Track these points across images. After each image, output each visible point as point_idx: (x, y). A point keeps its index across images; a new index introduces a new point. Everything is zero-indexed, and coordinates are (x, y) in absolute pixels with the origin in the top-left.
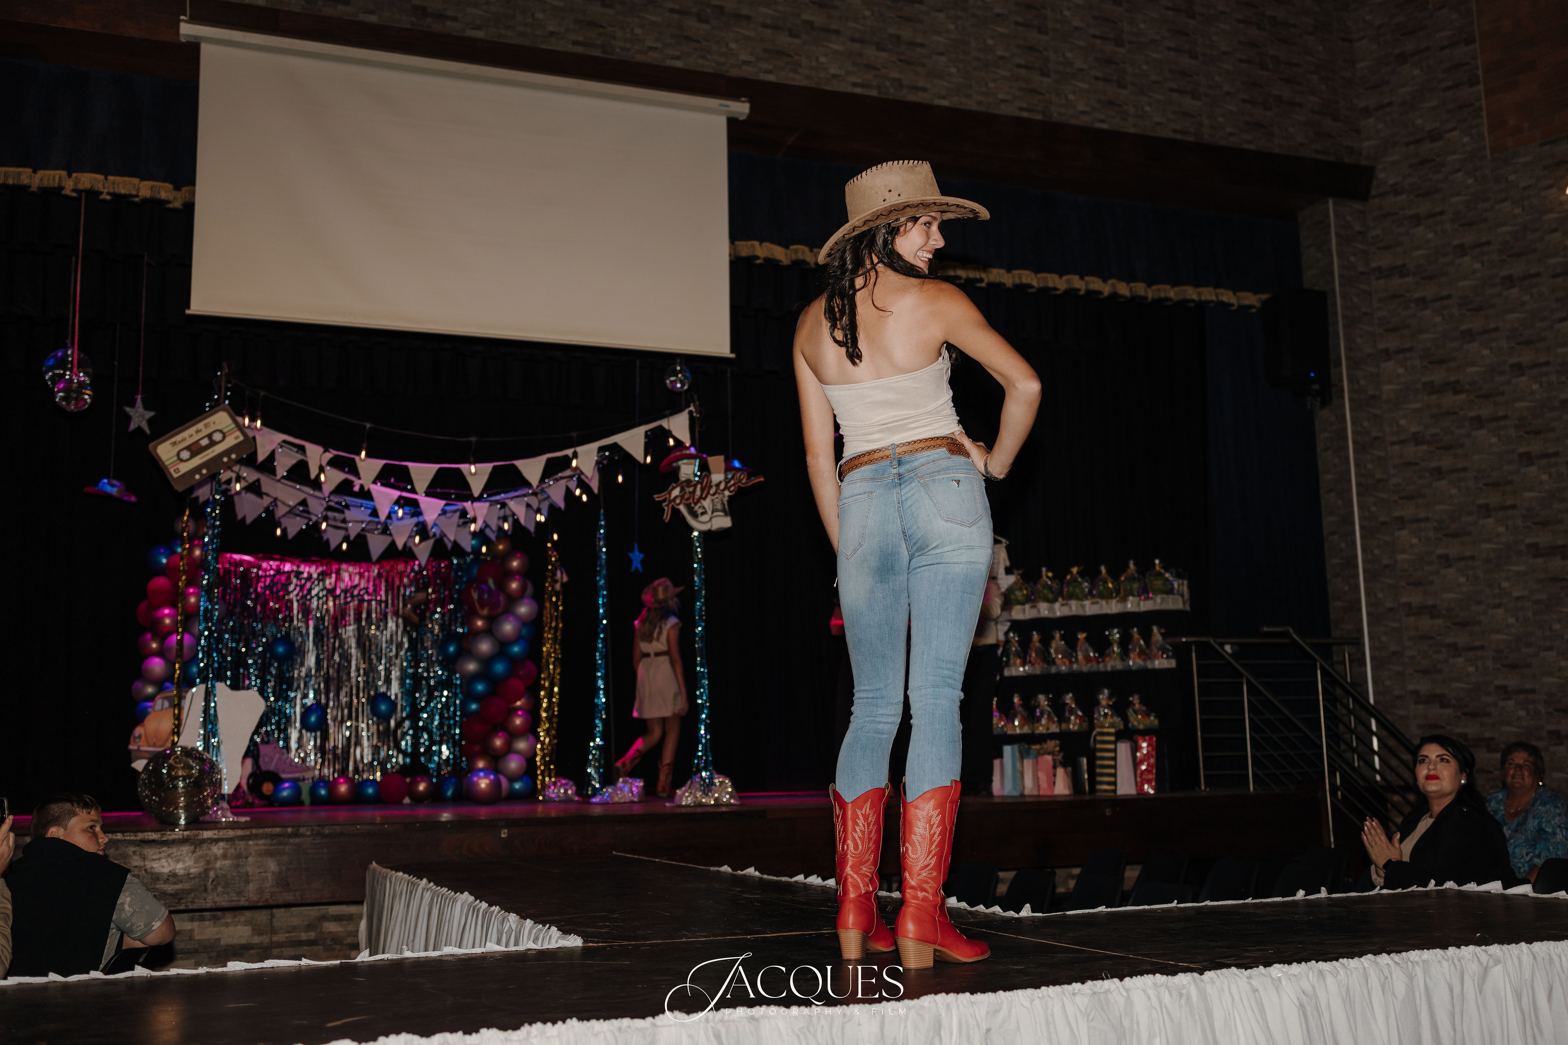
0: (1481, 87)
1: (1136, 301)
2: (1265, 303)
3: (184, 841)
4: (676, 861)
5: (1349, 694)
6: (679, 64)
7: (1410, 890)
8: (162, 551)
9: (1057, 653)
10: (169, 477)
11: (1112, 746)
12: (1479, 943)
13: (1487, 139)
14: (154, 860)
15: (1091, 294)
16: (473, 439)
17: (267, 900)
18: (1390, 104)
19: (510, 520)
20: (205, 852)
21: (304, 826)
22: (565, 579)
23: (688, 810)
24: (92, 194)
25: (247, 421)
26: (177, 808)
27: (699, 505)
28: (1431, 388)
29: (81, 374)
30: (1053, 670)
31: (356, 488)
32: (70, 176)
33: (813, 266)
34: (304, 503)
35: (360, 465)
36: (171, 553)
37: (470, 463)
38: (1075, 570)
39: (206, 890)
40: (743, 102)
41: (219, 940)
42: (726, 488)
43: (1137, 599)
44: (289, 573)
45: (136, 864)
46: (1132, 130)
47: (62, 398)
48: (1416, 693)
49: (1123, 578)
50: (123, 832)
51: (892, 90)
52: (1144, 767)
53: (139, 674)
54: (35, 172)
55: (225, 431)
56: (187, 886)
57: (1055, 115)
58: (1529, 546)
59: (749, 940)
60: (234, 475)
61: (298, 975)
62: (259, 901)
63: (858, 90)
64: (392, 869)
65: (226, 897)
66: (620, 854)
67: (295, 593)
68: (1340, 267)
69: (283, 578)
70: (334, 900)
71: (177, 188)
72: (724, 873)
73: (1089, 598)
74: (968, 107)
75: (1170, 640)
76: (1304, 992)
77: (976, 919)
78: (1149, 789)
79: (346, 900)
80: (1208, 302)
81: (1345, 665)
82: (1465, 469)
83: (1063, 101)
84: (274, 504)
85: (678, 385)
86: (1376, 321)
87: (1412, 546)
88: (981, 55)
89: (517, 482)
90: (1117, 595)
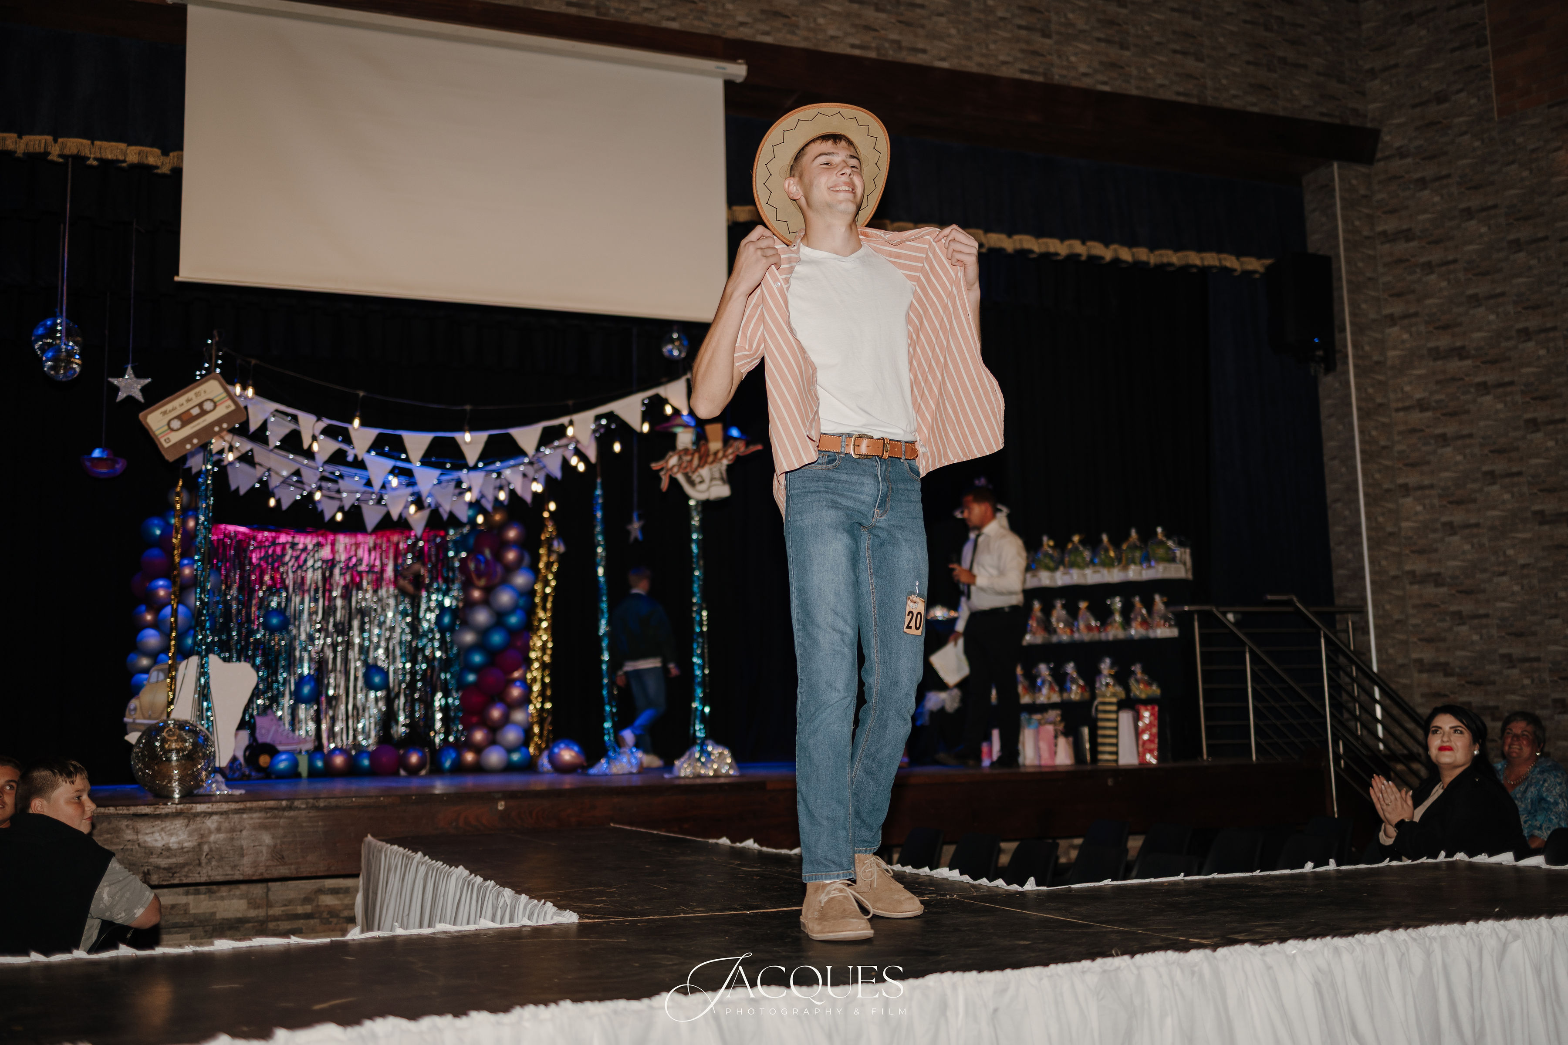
0: (1489, 48)
1: (1138, 266)
2: (1268, 268)
3: (178, 814)
4: (674, 832)
5: (1352, 662)
6: (674, 25)
8: (156, 522)
9: (1058, 621)
10: (159, 446)
11: (1113, 716)
12: (1499, 917)
13: (1494, 100)
14: (147, 834)
15: (1093, 259)
16: (468, 407)
17: (262, 874)
18: (1396, 66)
19: (506, 489)
20: (200, 825)
21: (298, 799)
22: (562, 548)
23: (687, 781)
24: (79, 159)
25: (238, 389)
26: (170, 782)
27: (697, 474)
28: (1436, 354)
29: (71, 344)
30: (1055, 639)
31: (350, 458)
32: (55, 141)
34: (297, 473)
35: (353, 435)
36: (165, 524)
37: (464, 431)
38: (1076, 539)
39: (200, 864)
40: (740, 64)
41: (214, 914)
42: (724, 457)
43: (1138, 568)
44: (283, 546)
45: (130, 837)
46: (1135, 92)
47: (51, 368)
48: (1420, 661)
49: (1124, 547)
50: (115, 806)
51: (891, 52)
52: (1146, 737)
53: (134, 646)
54: (20, 137)
55: (216, 400)
56: (181, 860)
57: (1057, 77)
58: (1535, 513)
59: (749, 916)
60: (226, 445)
61: (287, 953)
62: (253, 875)
63: (857, 52)
64: (387, 842)
65: (221, 871)
66: (617, 826)
67: (290, 564)
68: (1344, 231)
69: (279, 550)
70: (330, 873)
71: (165, 153)
72: (723, 845)
73: (1091, 567)
74: (968, 69)
75: (1172, 609)
76: (1319, 970)
77: (978, 894)
78: (1151, 759)
79: (342, 873)
80: (1210, 268)
81: (1348, 633)
82: (1470, 436)
83: (1065, 63)
84: (267, 474)
85: (676, 353)
86: (1381, 286)
87: (1416, 514)
88: (982, 16)
89: (512, 450)
90: (1119, 564)
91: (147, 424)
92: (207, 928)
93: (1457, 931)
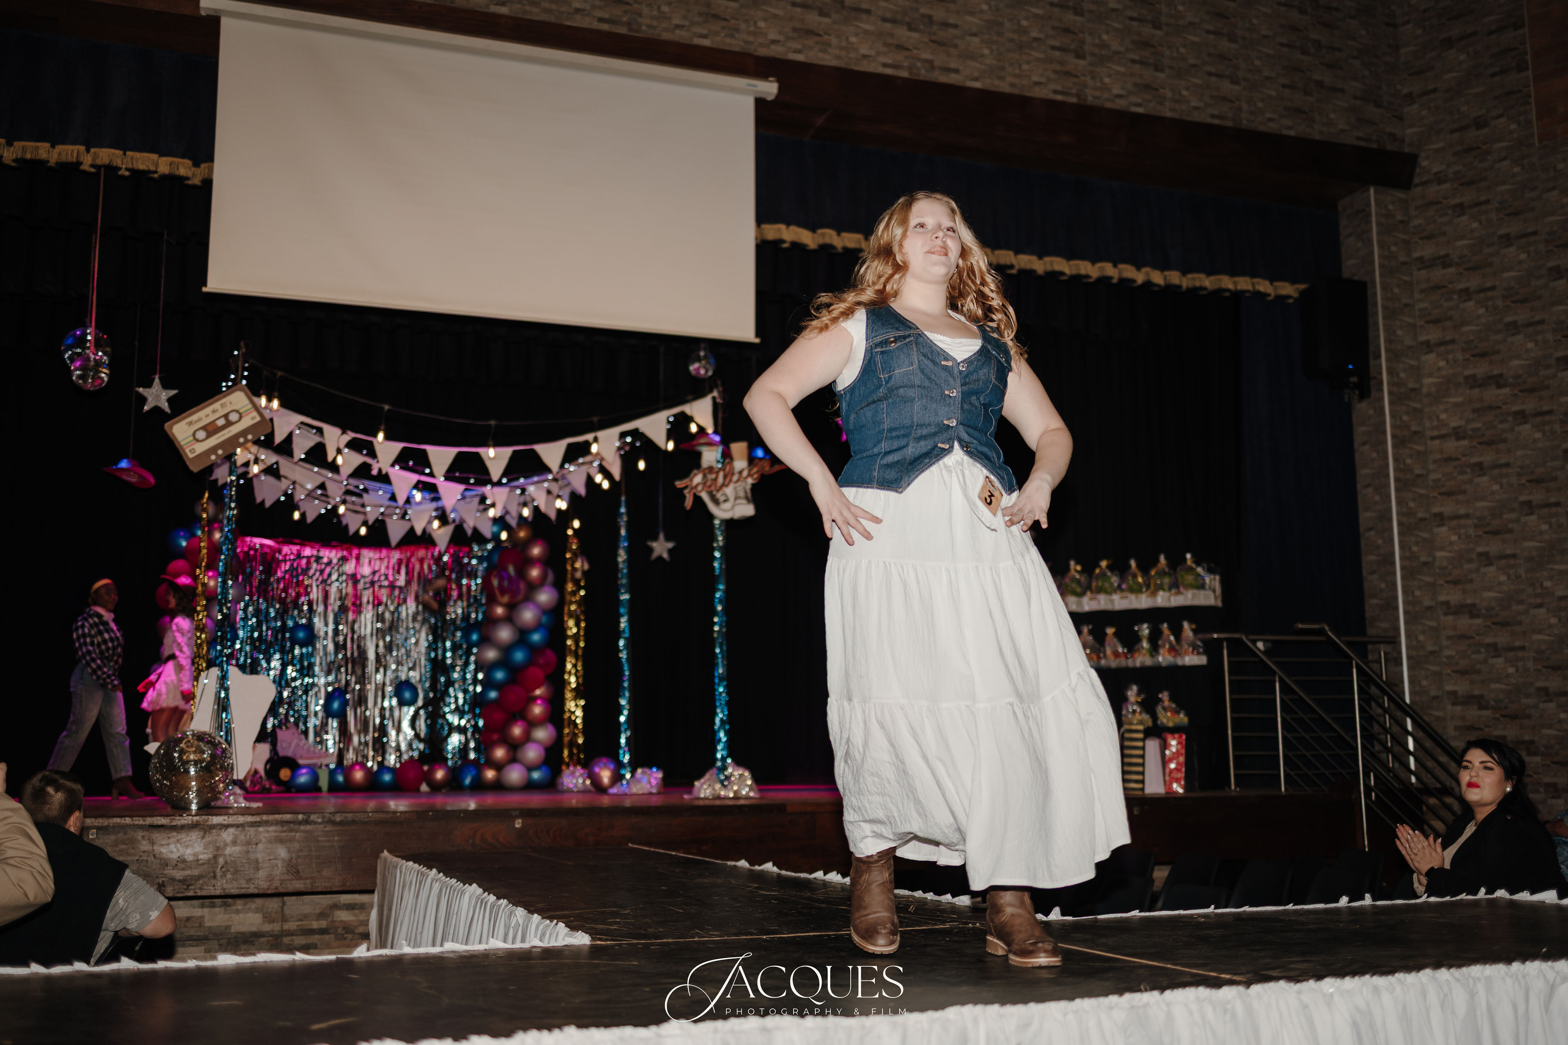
0: (1530, 73)
1: (1170, 289)
2: (1303, 293)
3: (194, 826)
4: (692, 854)
5: (1385, 692)
6: (706, 43)
7: (1458, 898)
8: (182, 534)
10: (184, 457)
11: (1140, 744)
12: (1547, 957)
13: (1535, 125)
14: (162, 845)
15: (1125, 283)
16: (493, 423)
17: (277, 888)
18: (1434, 90)
19: (531, 506)
20: (216, 838)
21: (315, 813)
22: (586, 567)
23: (707, 803)
24: (111, 169)
25: (263, 401)
26: (188, 793)
27: (721, 492)
28: (1473, 382)
29: (100, 353)
31: (375, 472)
32: (88, 151)
33: (840, 250)
34: (322, 486)
35: (378, 448)
36: (191, 536)
37: (489, 446)
38: (1104, 564)
39: (215, 877)
40: (771, 82)
41: (229, 927)
42: (749, 475)
43: (1167, 594)
44: (309, 558)
45: (145, 848)
46: (1169, 114)
47: (79, 377)
48: (1454, 693)
49: (1153, 573)
50: (131, 816)
51: (923, 72)
52: (1173, 766)
54: (53, 146)
55: (241, 411)
56: (196, 872)
57: (1090, 98)
59: (765, 940)
60: (251, 457)
62: (269, 889)
63: (889, 71)
64: (403, 858)
65: (235, 884)
66: (636, 846)
67: (315, 578)
68: (1380, 256)
69: (303, 563)
70: (345, 889)
71: (196, 164)
72: (742, 867)
73: (1118, 592)
74: (1001, 90)
75: (1200, 636)
76: (1358, 1010)
78: (1178, 789)
79: (358, 888)
80: (1243, 292)
81: (1381, 663)
82: (1507, 465)
83: (1098, 84)
84: (291, 487)
85: (702, 372)
86: (1417, 312)
87: (1451, 543)
88: (1015, 36)
89: (538, 467)
90: (1147, 590)
91: (173, 435)
92: (222, 941)
93: (1502, 972)
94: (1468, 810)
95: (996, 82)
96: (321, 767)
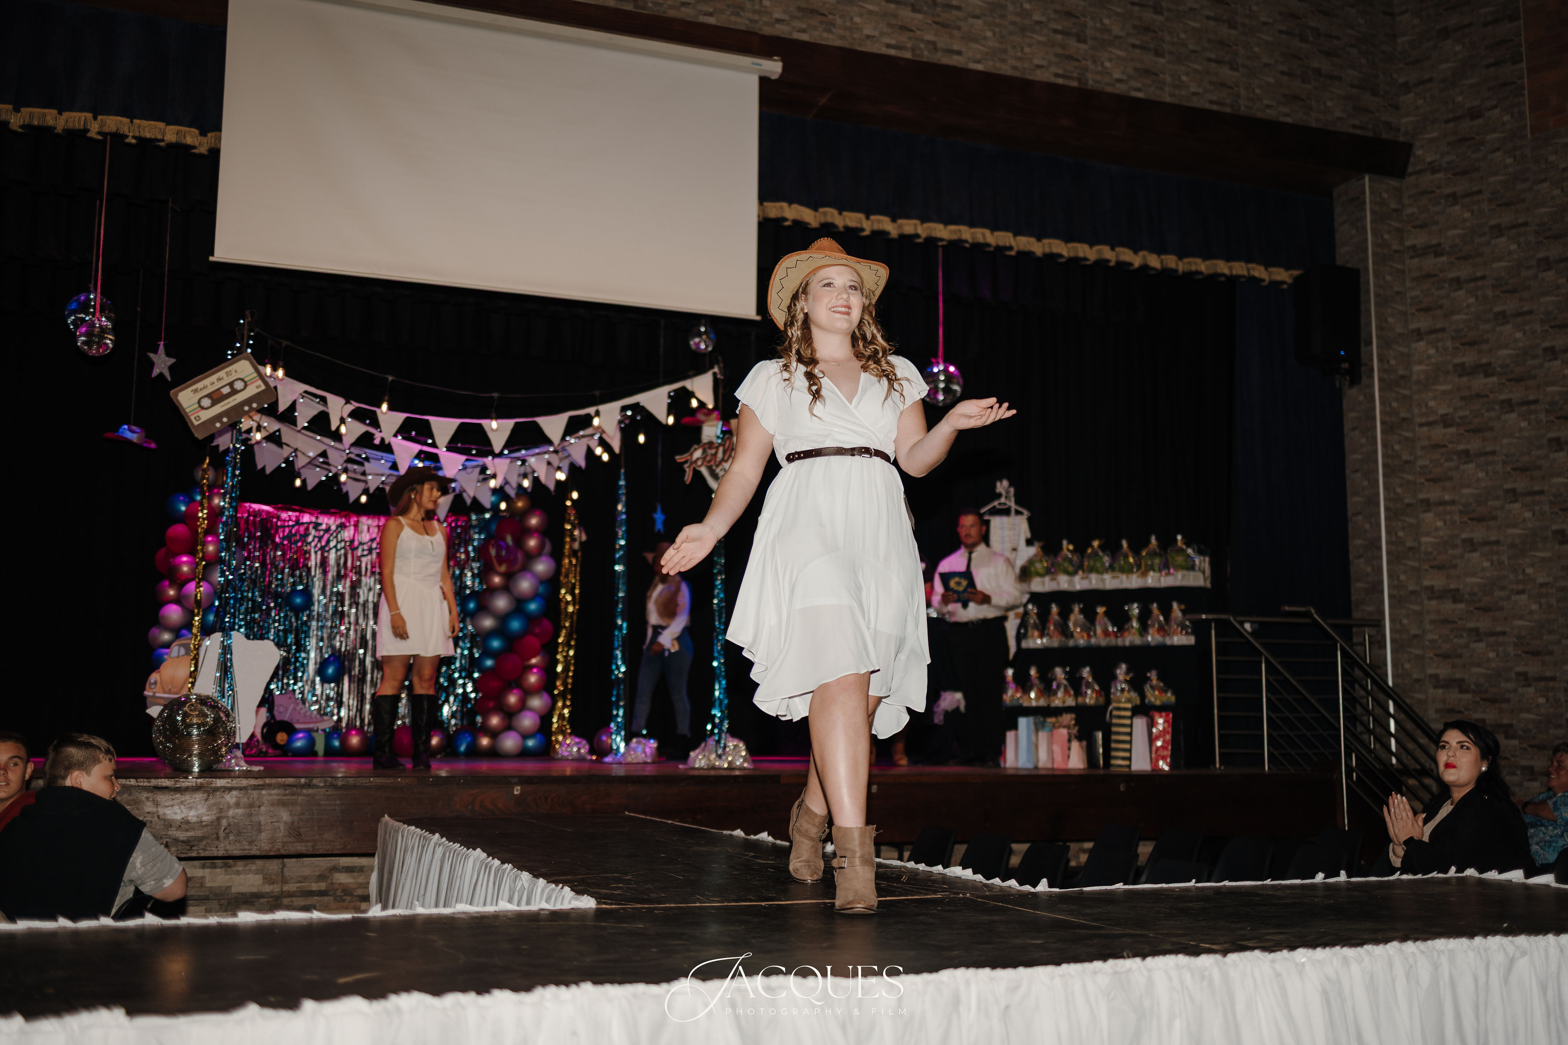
0: (1524, 65)
1: (1167, 273)
2: (1297, 279)
3: (198, 788)
4: (688, 823)
5: (1368, 675)
6: (711, 20)
7: (1430, 876)
8: (181, 498)
9: (1075, 625)
10: (189, 424)
11: (1128, 722)
12: (1507, 933)
13: (1528, 117)
14: (166, 806)
15: (1122, 265)
16: (495, 395)
17: (278, 850)
18: (1430, 80)
19: (530, 477)
20: (219, 800)
21: (317, 777)
22: (584, 538)
23: (702, 773)
24: (118, 137)
25: (268, 370)
26: (190, 756)
27: (720, 467)
28: (1462, 370)
29: (104, 319)
30: (1071, 643)
31: (377, 441)
32: (95, 118)
33: (842, 229)
34: (324, 454)
35: (381, 419)
36: (191, 501)
37: (491, 418)
38: (1096, 543)
39: (218, 838)
40: (775, 60)
41: (229, 887)
43: (1157, 575)
44: (307, 524)
45: (149, 810)
46: (1168, 99)
47: (84, 343)
48: (1435, 677)
49: (1144, 554)
50: (136, 778)
51: (926, 53)
52: (1159, 743)
53: (156, 621)
54: (60, 113)
55: (246, 379)
56: (199, 833)
57: (1091, 82)
58: (1556, 532)
60: (254, 425)
61: (309, 928)
62: (270, 851)
63: (892, 52)
64: (404, 823)
65: (238, 845)
66: (632, 814)
67: (313, 544)
68: (1374, 244)
69: (302, 529)
70: (346, 852)
71: (203, 133)
72: (737, 836)
73: (1109, 571)
74: (1003, 72)
75: (1189, 616)
76: (1328, 979)
77: (991, 893)
78: (1164, 766)
79: (358, 852)
80: (1238, 277)
81: (1365, 646)
82: (1493, 453)
83: (1099, 69)
84: (293, 454)
85: (703, 346)
86: (1409, 300)
87: (1437, 529)
88: (1018, 20)
89: (538, 439)
90: (1137, 571)
91: (178, 402)
92: (222, 902)
93: (1465, 946)
94: (1445, 790)
95: (998, 65)
96: (317, 731)
